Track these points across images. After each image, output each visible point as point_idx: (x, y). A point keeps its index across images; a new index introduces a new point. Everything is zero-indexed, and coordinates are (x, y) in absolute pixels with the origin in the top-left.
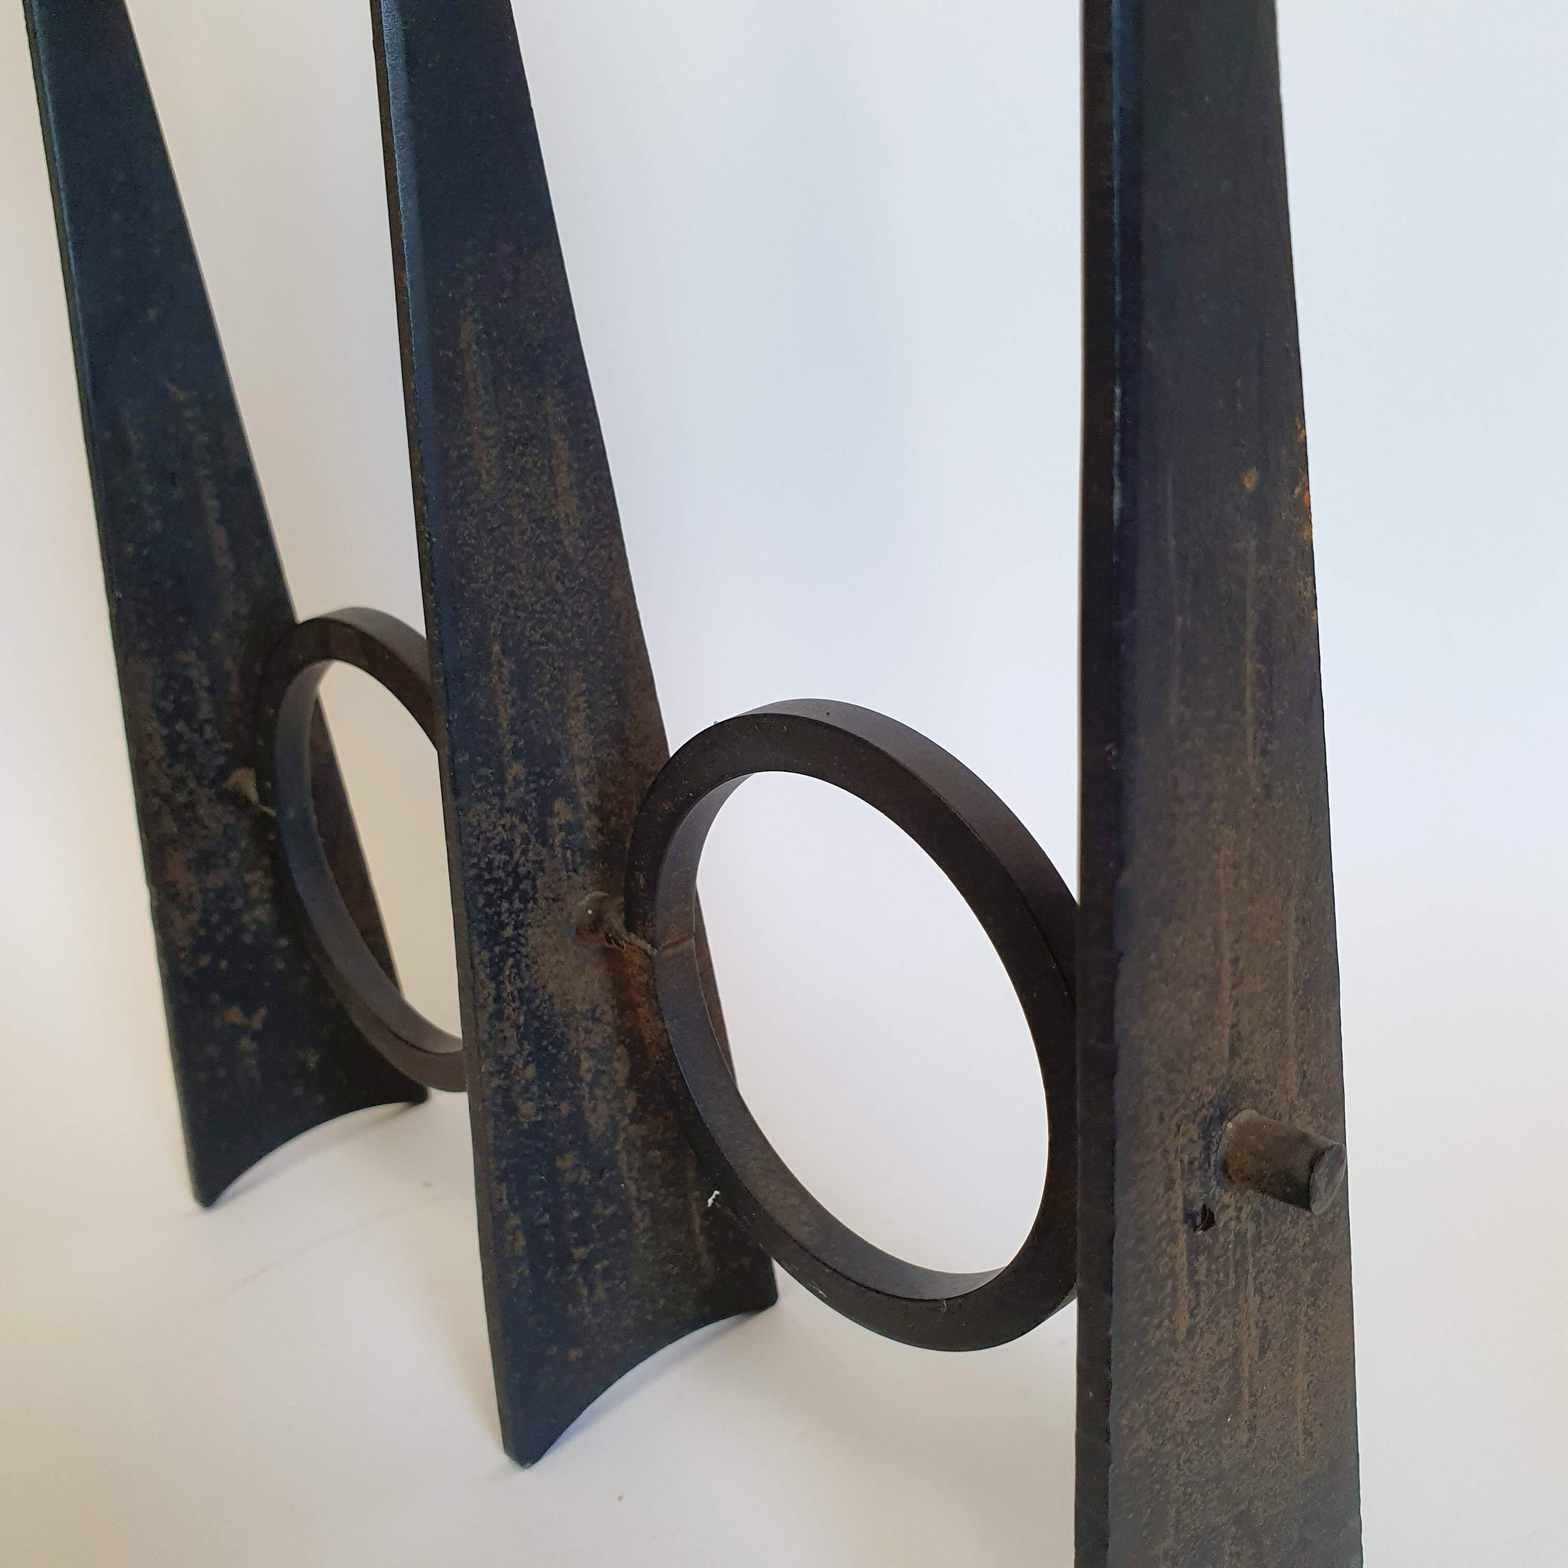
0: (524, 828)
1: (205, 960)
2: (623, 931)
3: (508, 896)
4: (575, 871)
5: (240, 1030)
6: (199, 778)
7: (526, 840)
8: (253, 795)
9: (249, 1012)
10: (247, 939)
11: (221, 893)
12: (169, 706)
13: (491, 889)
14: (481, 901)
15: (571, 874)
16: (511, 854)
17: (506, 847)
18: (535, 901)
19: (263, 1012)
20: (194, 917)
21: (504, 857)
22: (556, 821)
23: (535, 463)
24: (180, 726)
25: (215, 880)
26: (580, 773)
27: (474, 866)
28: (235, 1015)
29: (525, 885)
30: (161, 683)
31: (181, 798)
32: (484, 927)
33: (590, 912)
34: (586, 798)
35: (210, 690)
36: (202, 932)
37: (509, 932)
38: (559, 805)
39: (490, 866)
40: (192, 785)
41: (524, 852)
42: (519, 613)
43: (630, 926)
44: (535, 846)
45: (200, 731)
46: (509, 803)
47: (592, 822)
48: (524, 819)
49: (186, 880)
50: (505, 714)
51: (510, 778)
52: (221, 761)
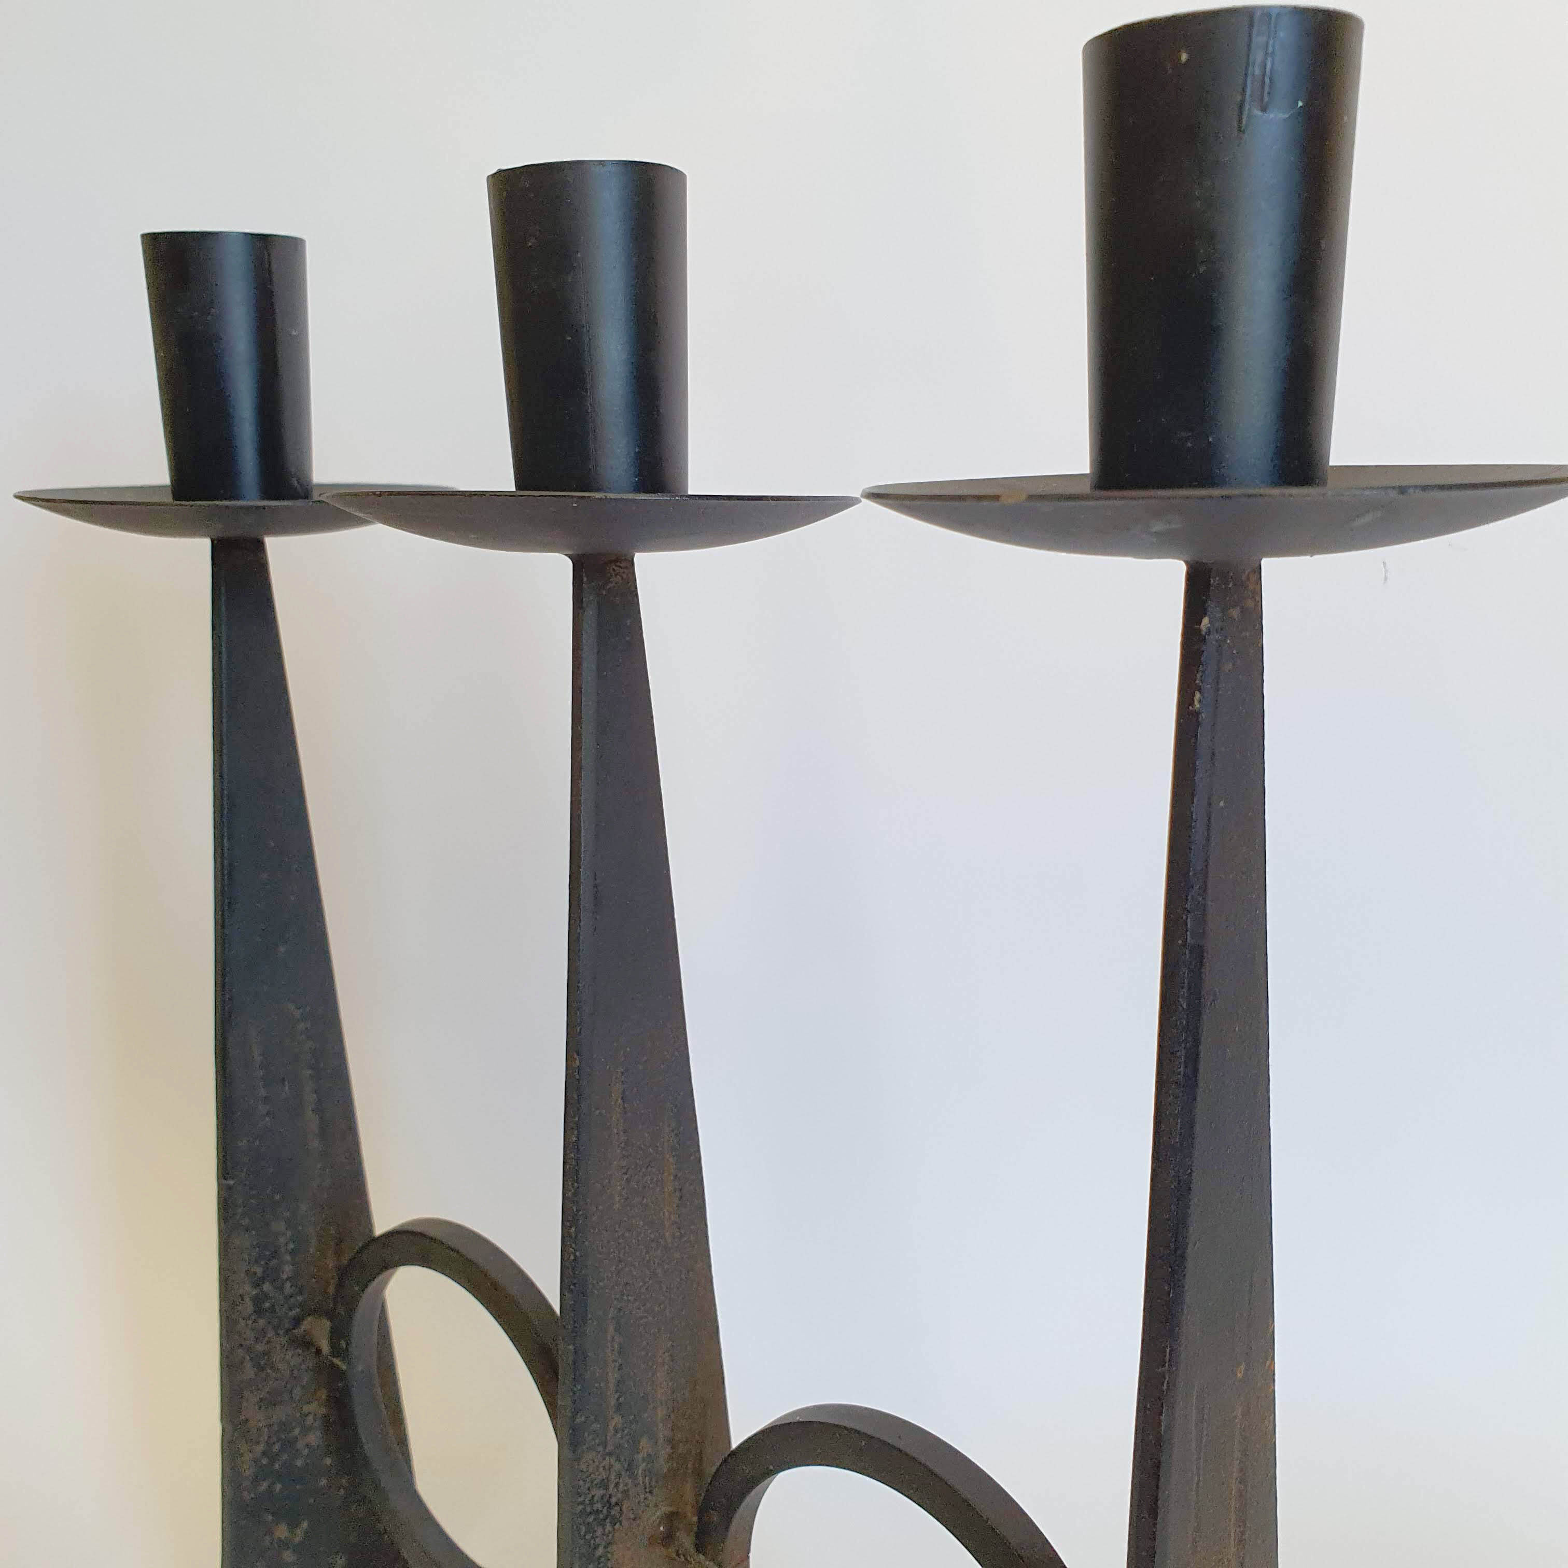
0: (617, 1466)
1: (264, 1486)
2: (692, 1550)
3: (602, 1523)
4: (651, 1492)
5: (284, 1544)
6: (276, 1328)
7: (619, 1475)
8: (326, 1348)
9: (293, 1525)
10: (299, 1463)
11: (285, 1426)
12: (259, 1270)
13: (591, 1519)
14: (583, 1529)
15: (648, 1495)
16: (607, 1488)
17: (604, 1484)
18: (621, 1522)
19: (305, 1525)
20: (260, 1448)
21: (602, 1492)
22: (641, 1456)
23: (652, 1179)
24: (267, 1287)
25: (280, 1414)
26: (661, 1412)
27: (581, 1503)
28: (282, 1531)
29: (615, 1511)
30: (255, 1253)
31: (260, 1347)
32: (583, 1551)
33: (662, 1528)
34: (663, 1432)
35: (293, 1253)
36: (265, 1461)
37: (600, 1551)
38: (644, 1442)
39: (592, 1503)
40: (271, 1334)
41: (617, 1484)
42: (630, 1298)
43: (699, 1548)
44: (626, 1479)
45: (281, 1288)
46: (610, 1448)
47: (664, 1452)
48: (618, 1460)
49: (257, 1417)
50: (613, 1377)
51: (611, 1428)
52: (296, 1312)
